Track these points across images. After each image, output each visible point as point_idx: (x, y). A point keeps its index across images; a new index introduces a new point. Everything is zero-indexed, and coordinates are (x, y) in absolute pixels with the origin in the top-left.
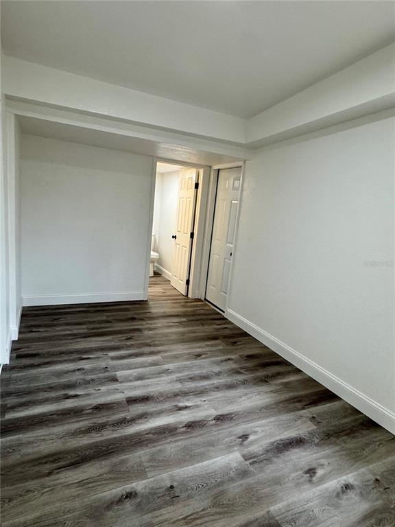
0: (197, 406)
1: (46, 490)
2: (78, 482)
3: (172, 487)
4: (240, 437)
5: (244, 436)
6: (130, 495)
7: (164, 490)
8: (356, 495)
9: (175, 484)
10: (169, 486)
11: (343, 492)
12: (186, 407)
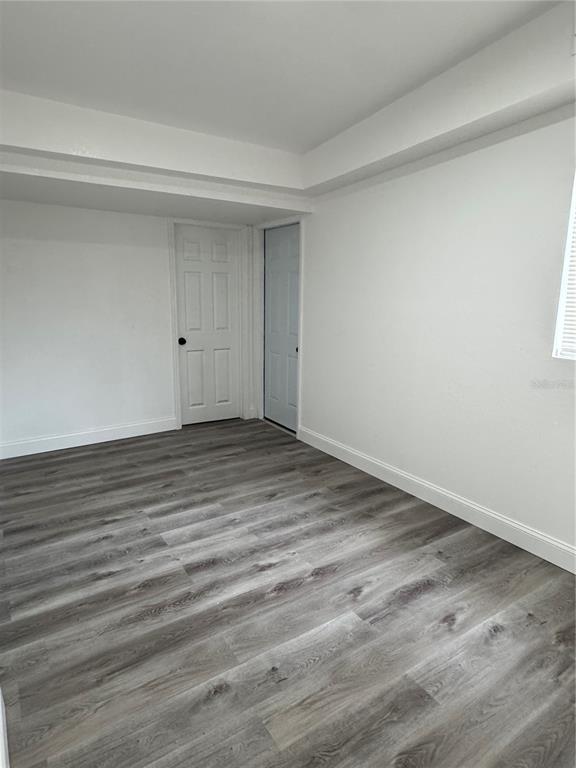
0: (284, 562)
1: (100, 704)
2: (142, 687)
3: (274, 669)
4: (351, 592)
5: (355, 589)
6: (220, 690)
7: (264, 675)
8: (508, 637)
9: (277, 665)
10: (270, 668)
11: (492, 636)
12: (270, 566)
